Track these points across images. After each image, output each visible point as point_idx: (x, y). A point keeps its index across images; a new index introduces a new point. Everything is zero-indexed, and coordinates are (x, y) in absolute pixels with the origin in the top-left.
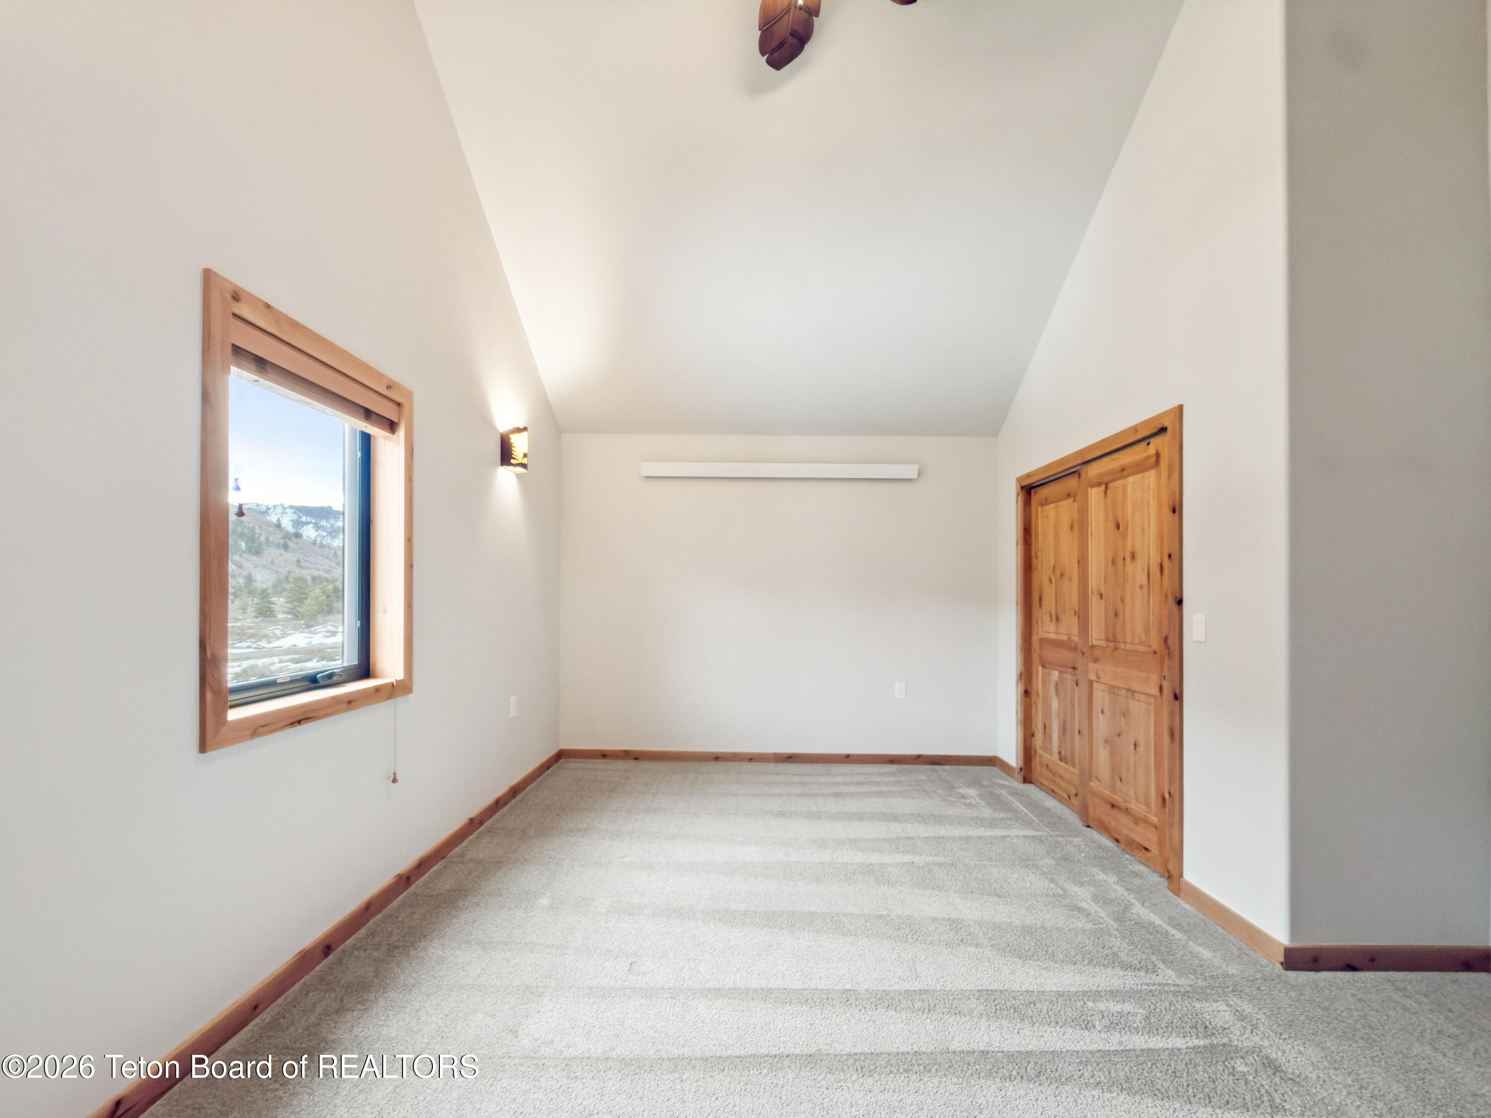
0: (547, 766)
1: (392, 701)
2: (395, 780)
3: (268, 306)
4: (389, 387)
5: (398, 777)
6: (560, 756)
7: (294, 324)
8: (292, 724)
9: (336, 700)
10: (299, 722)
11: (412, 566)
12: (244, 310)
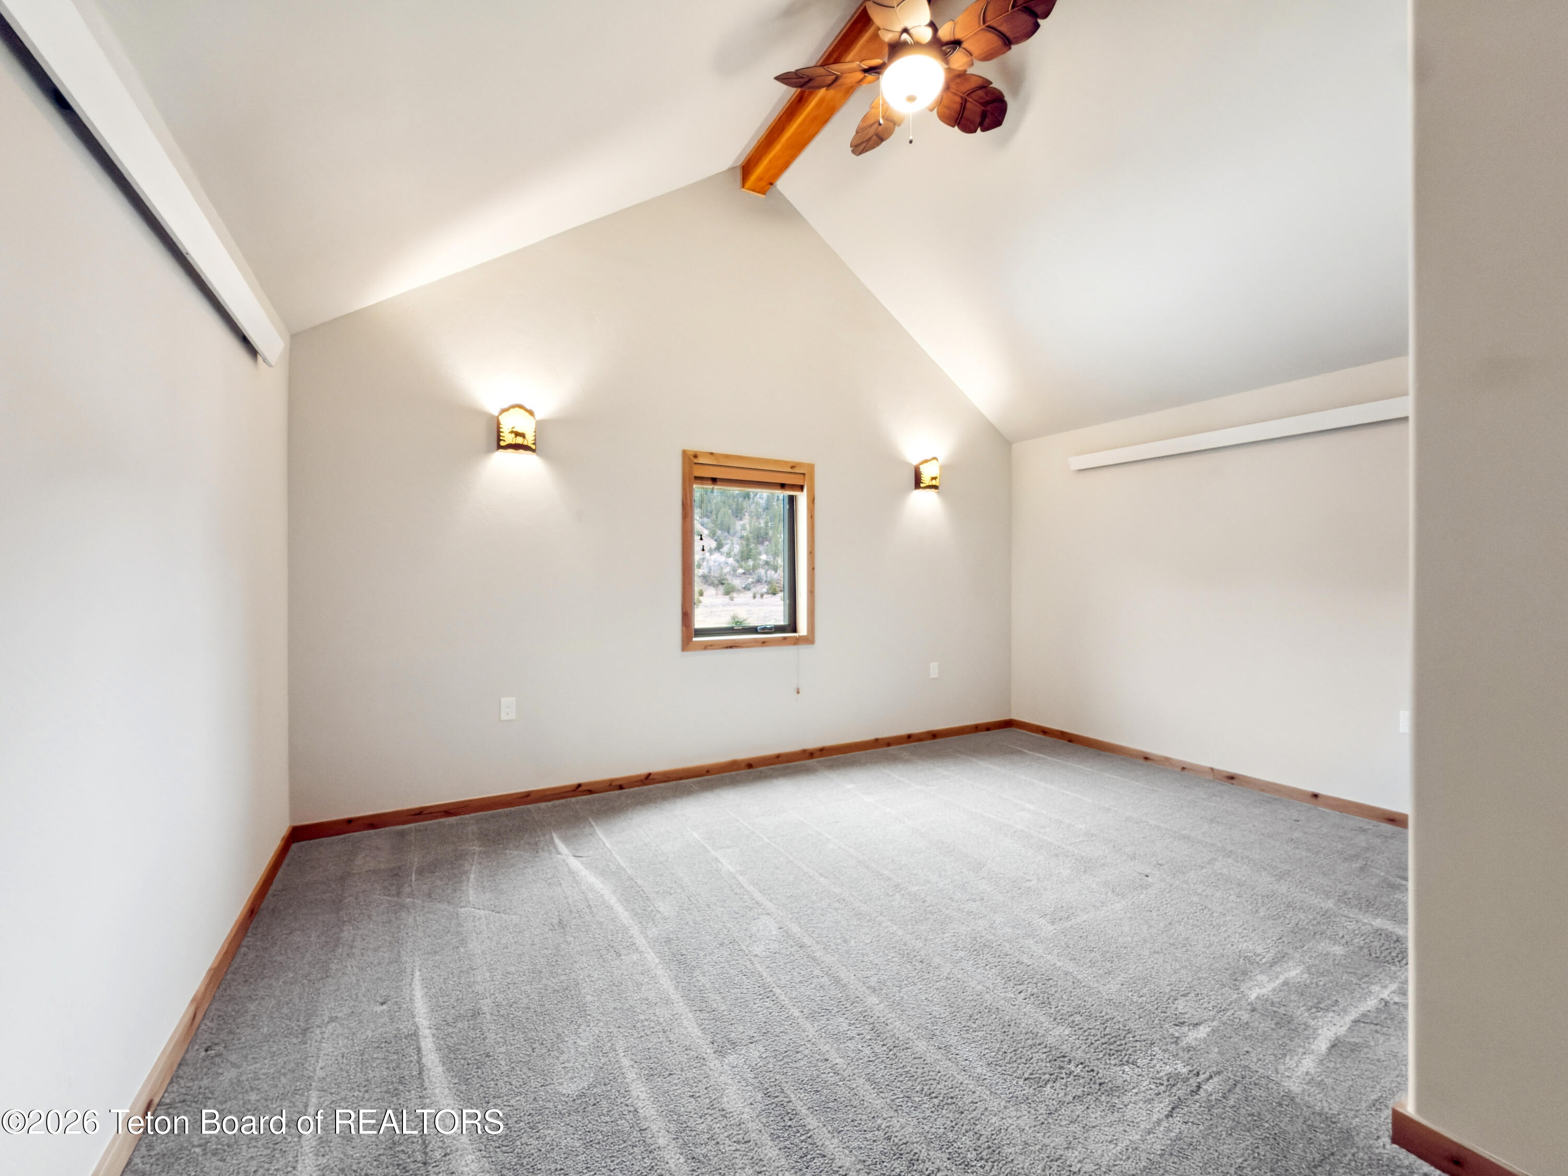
0: (988, 727)
1: (796, 647)
2: (798, 692)
3: (712, 454)
4: (792, 467)
5: (800, 690)
6: (1008, 724)
7: (727, 457)
8: (727, 647)
9: (755, 640)
10: (731, 647)
11: (813, 569)
12: (701, 460)
